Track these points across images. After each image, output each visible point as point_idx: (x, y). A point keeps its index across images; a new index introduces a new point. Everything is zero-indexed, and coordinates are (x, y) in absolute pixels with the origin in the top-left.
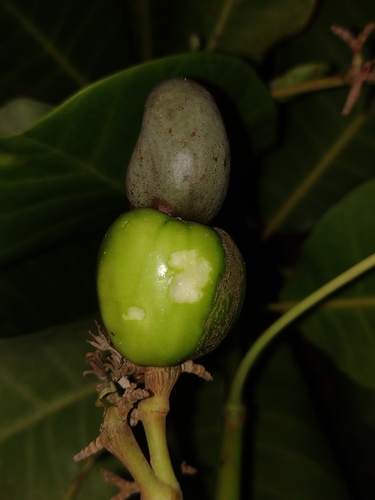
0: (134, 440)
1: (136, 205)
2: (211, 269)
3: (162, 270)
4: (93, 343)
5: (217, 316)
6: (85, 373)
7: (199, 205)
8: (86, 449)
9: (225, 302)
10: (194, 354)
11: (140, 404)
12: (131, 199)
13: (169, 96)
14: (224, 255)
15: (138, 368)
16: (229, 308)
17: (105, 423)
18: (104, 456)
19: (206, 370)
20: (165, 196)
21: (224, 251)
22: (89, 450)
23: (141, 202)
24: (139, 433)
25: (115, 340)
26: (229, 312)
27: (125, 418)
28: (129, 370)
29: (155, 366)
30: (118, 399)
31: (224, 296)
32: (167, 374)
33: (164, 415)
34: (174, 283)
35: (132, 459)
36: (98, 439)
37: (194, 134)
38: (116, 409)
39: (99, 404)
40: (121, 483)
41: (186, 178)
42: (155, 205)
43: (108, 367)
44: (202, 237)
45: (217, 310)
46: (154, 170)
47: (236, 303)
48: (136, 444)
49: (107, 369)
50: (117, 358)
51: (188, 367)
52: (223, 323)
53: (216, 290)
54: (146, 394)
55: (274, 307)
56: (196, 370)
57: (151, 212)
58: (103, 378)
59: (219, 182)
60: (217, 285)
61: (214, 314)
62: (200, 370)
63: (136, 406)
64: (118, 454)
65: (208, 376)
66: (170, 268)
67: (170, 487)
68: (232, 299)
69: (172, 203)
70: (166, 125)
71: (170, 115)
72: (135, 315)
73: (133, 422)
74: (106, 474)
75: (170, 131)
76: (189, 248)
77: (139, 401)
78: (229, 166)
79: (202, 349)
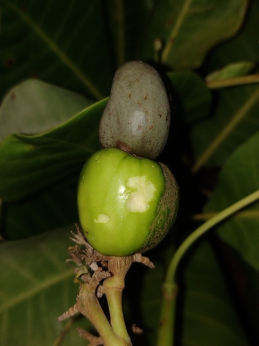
0: (100, 307)
1: (106, 146)
2: (155, 190)
3: (122, 190)
4: (73, 239)
5: (159, 222)
6: (67, 260)
7: (148, 146)
8: (67, 312)
9: (164, 213)
10: (142, 248)
11: (105, 282)
12: (102, 142)
13: (130, 72)
14: (165, 181)
15: (104, 257)
16: (167, 217)
17: (80, 294)
18: (79, 318)
19: (151, 261)
20: (125, 140)
21: (165, 178)
22: (69, 313)
23: (109, 144)
24: (103, 303)
25: (89, 237)
26: (167, 220)
27: (94, 291)
28: (98, 258)
29: (116, 256)
30: (89, 279)
31: (164, 209)
32: (123, 262)
33: (121, 290)
34: (130, 199)
35: (98, 320)
36: (75, 306)
37: (146, 98)
38: (87, 285)
39: (76, 281)
40: (90, 338)
41: (140, 127)
42: (118, 146)
43: (83, 256)
44: (150, 168)
45: (159, 218)
46: (118, 122)
47: (172, 214)
48: (101, 310)
49: (82, 258)
50: (90, 250)
51: (138, 258)
52: (163, 228)
53: (158, 204)
54: (108, 275)
55: (198, 217)
56: (143, 260)
57: (115, 150)
58: (79, 265)
59: (162, 131)
60: (159, 201)
61: (157, 221)
62: (146, 261)
63: (101, 283)
64: (88, 316)
65: (152, 265)
66: (127, 188)
67: (123, 339)
68: (169, 211)
69: (130, 144)
70: (128, 92)
71: (130, 85)
72: (102, 219)
73: (99, 295)
74: (80, 331)
75: (130, 95)
76: (141, 175)
77: (104, 280)
78: (169, 120)
79: (148, 245)
